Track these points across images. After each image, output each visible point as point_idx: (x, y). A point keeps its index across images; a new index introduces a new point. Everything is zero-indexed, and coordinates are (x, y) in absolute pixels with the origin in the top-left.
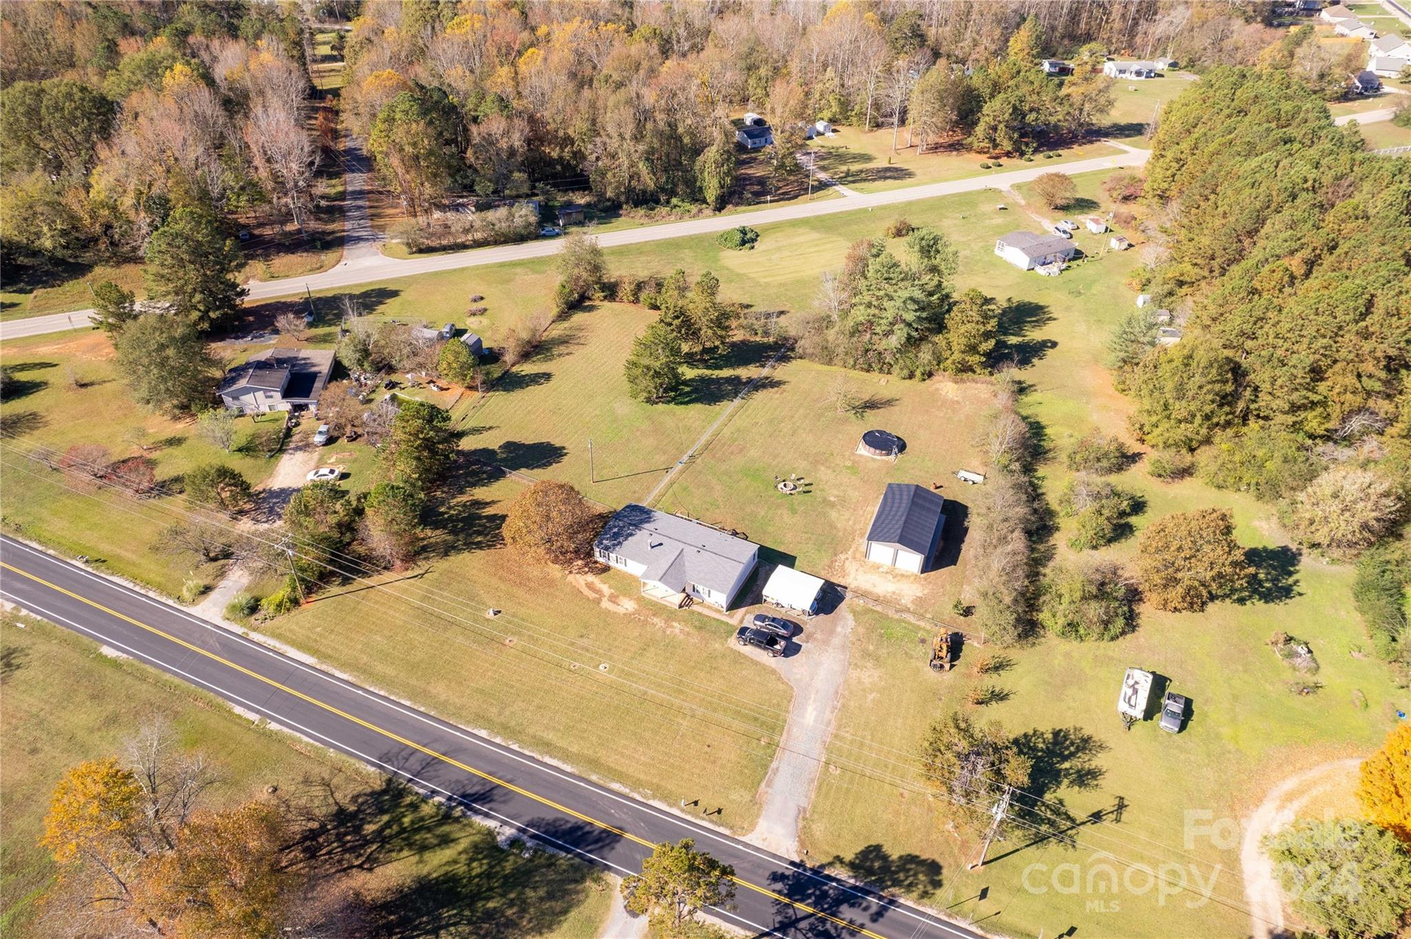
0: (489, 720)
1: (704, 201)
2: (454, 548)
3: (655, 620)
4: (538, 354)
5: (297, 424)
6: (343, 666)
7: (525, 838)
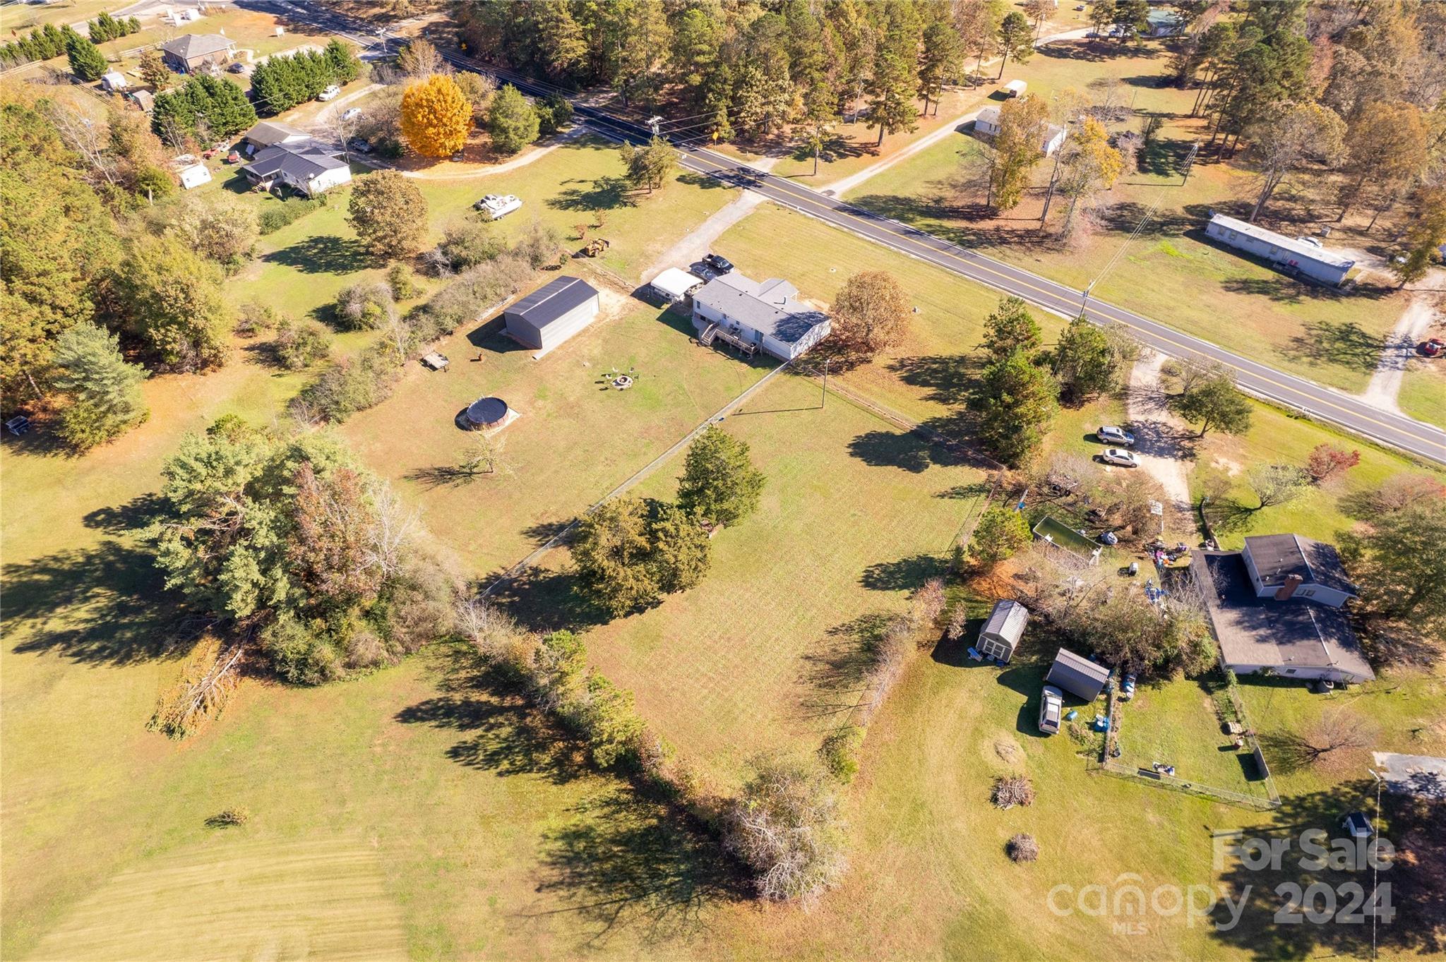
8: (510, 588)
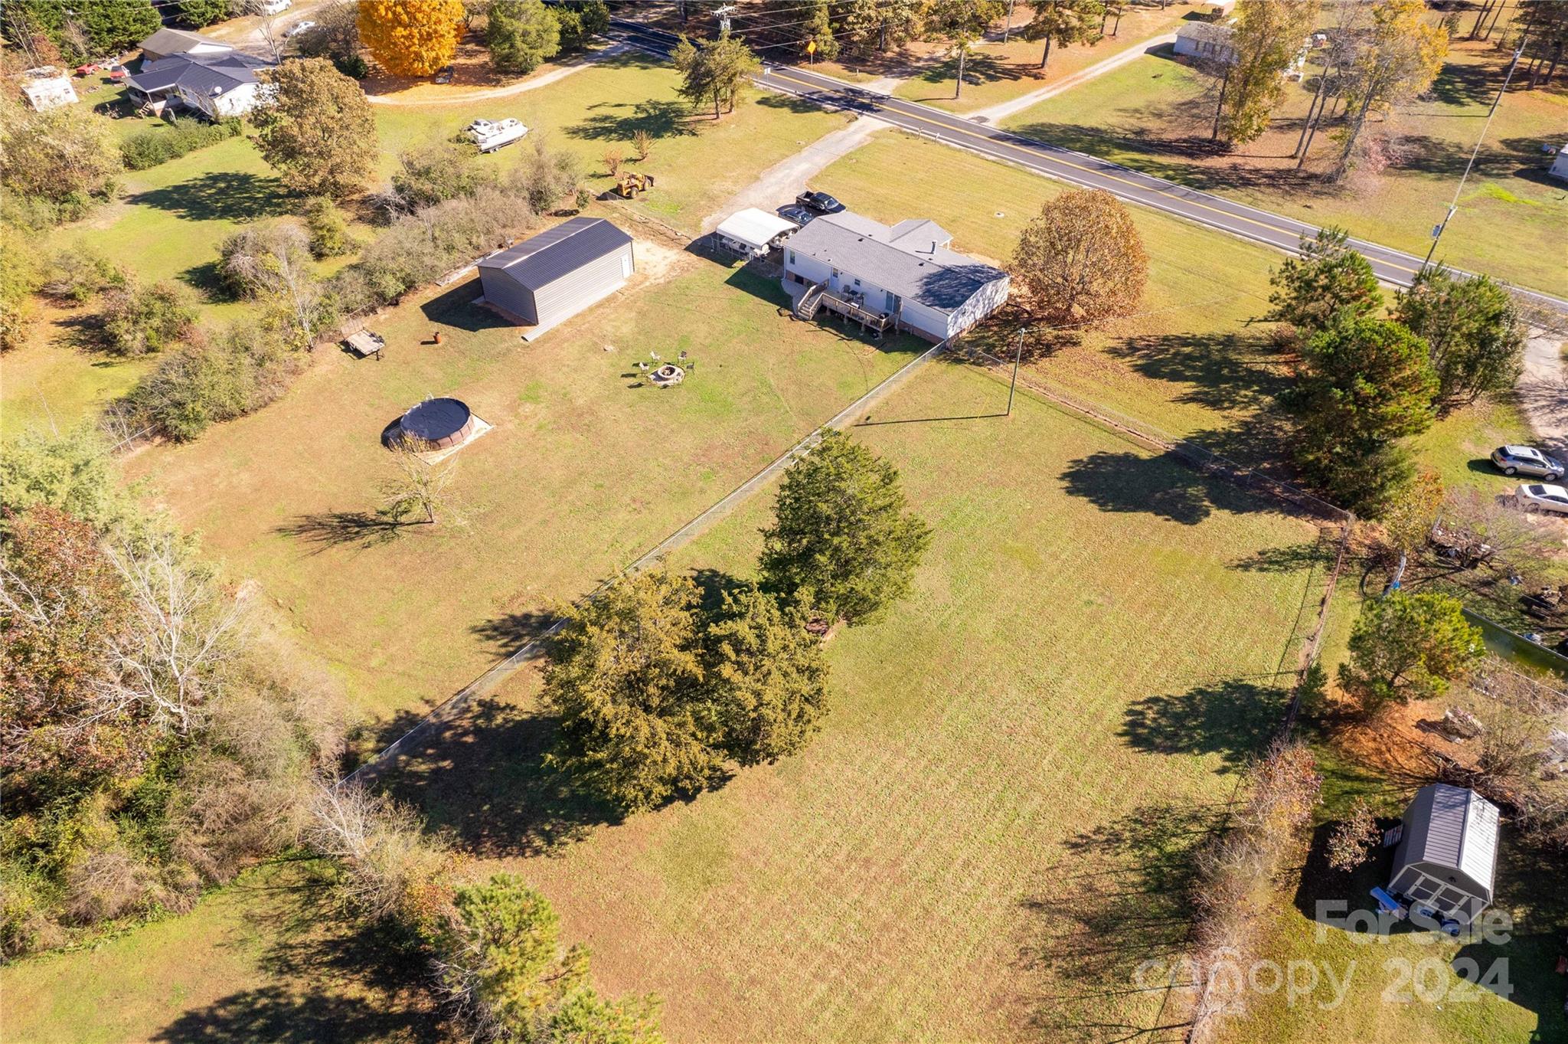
8: (436, 743)
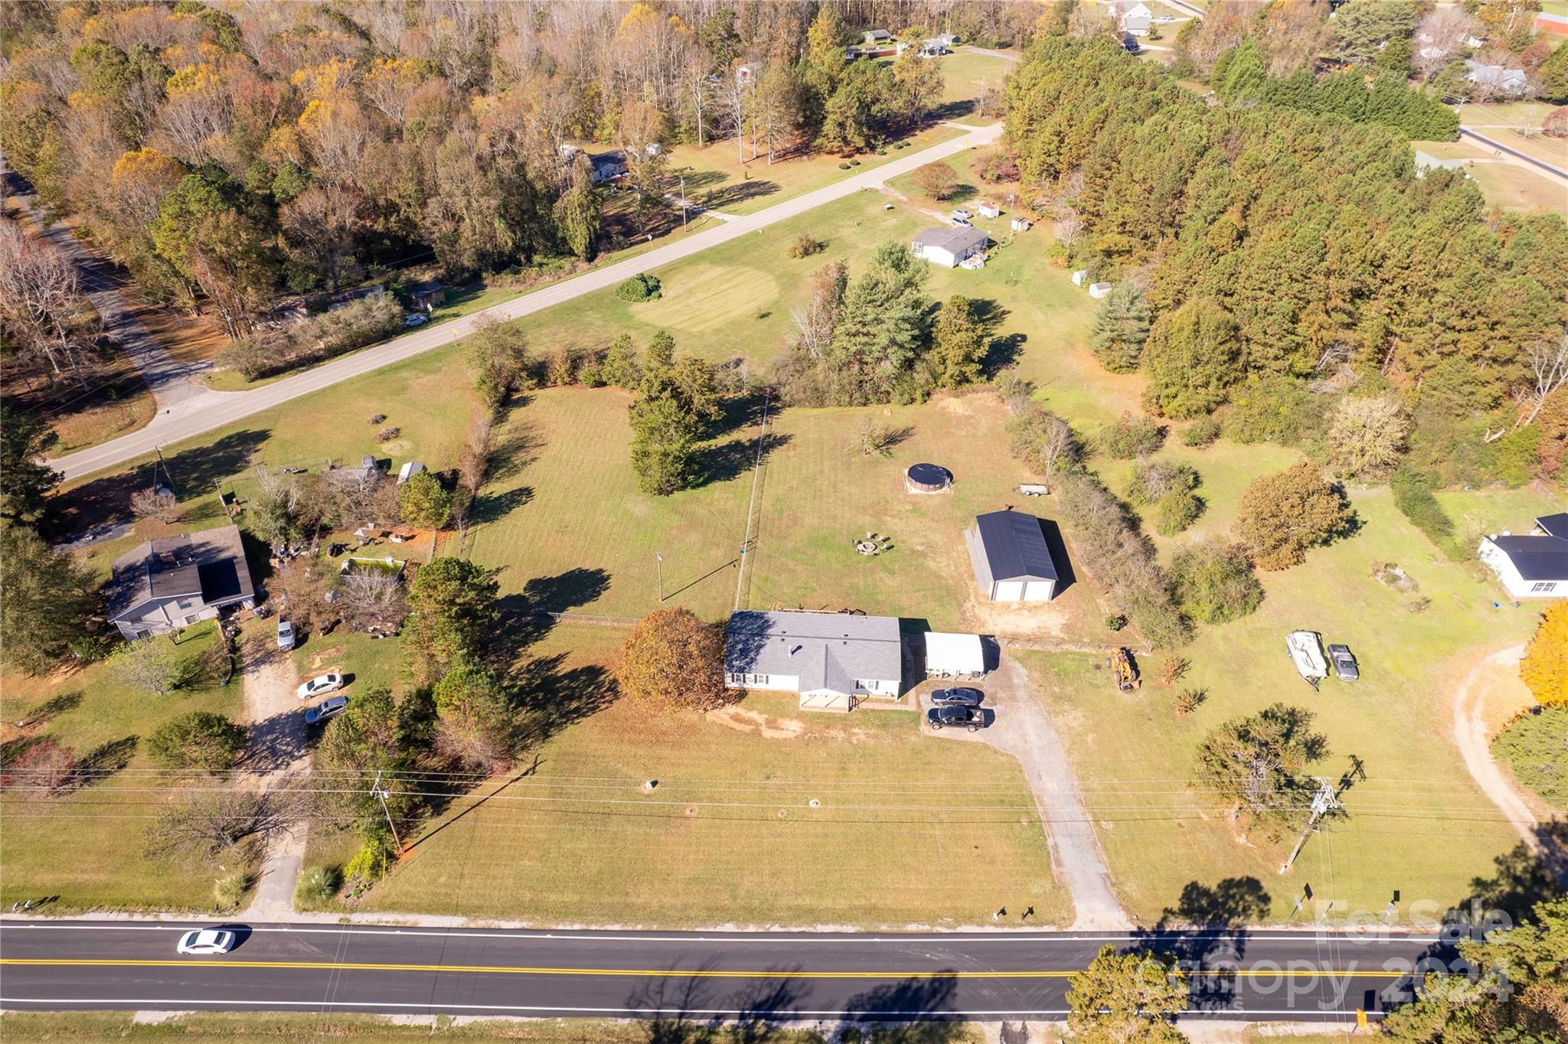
0: (724, 909)
1: (571, 253)
2: (552, 724)
3: (833, 733)
4: (497, 468)
5: (238, 632)
6: (503, 914)
7: (855, 1024)
